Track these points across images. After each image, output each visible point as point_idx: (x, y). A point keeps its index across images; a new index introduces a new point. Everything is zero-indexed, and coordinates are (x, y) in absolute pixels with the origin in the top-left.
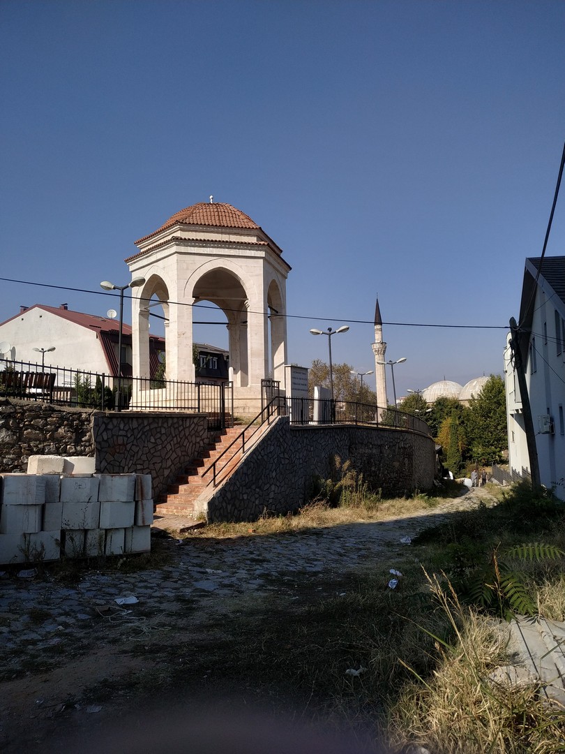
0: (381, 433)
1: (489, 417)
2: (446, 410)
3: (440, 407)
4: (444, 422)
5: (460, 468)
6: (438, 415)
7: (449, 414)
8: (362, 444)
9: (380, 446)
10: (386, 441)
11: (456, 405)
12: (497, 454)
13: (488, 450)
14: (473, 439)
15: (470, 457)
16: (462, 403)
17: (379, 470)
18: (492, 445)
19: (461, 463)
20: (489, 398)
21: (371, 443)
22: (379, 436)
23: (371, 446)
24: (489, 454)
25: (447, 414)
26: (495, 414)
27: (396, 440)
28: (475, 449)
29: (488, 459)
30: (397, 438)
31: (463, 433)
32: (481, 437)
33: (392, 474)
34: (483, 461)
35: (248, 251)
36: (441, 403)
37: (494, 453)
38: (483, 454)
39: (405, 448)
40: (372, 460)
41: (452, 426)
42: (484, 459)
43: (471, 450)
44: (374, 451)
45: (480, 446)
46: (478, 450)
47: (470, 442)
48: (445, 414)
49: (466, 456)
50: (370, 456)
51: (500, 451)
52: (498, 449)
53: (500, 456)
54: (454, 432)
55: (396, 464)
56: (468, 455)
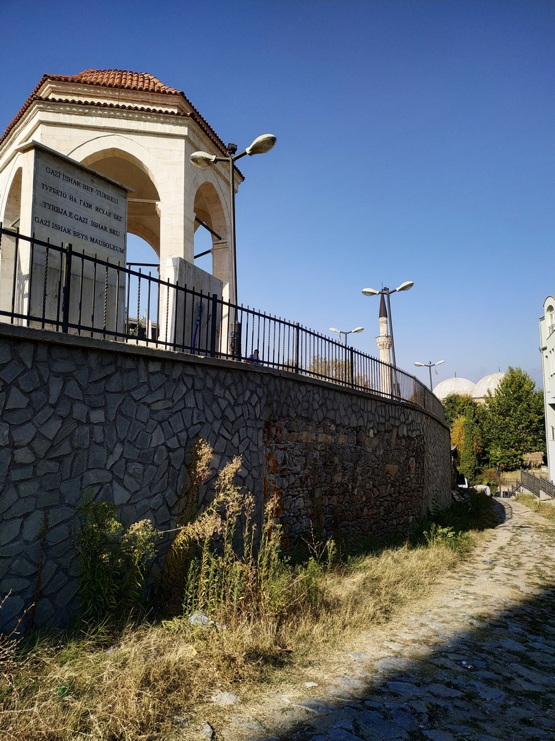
0: (360, 402)
1: (509, 416)
2: (458, 408)
3: (451, 405)
4: (456, 421)
5: (475, 474)
6: (449, 414)
7: (462, 412)
8: (308, 420)
9: (358, 430)
10: (369, 421)
11: (470, 402)
12: (519, 457)
13: (508, 453)
14: (490, 441)
15: (487, 461)
16: (476, 401)
17: (354, 480)
18: (512, 447)
19: (477, 467)
20: (507, 394)
21: (333, 422)
22: (355, 408)
23: (333, 428)
24: (509, 458)
25: (459, 413)
26: (515, 411)
27: (392, 421)
28: (492, 452)
29: (508, 464)
30: (395, 418)
31: (478, 434)
32: (499, 439)
33: (382, 489)
34: (502, 465)
35: (160, 125)
36: (453, 400)
37: (515, 456)
38: (502, 458)
39: (408, 436)
40: (336, 460)
41: (466, 425)
42: (504, 463)
43: (488, 453)
44: (342, 440)
45: (499, 449)
46: (496, 452)
47: (487, 443)
48: (457, 413)
49: (482, 458)
50: (331, 450)
51: (521, 454)
52: (520, 452)
53: (522, 460)
54: (469, 431)
55: (392, 468)
56: (485, 458)
